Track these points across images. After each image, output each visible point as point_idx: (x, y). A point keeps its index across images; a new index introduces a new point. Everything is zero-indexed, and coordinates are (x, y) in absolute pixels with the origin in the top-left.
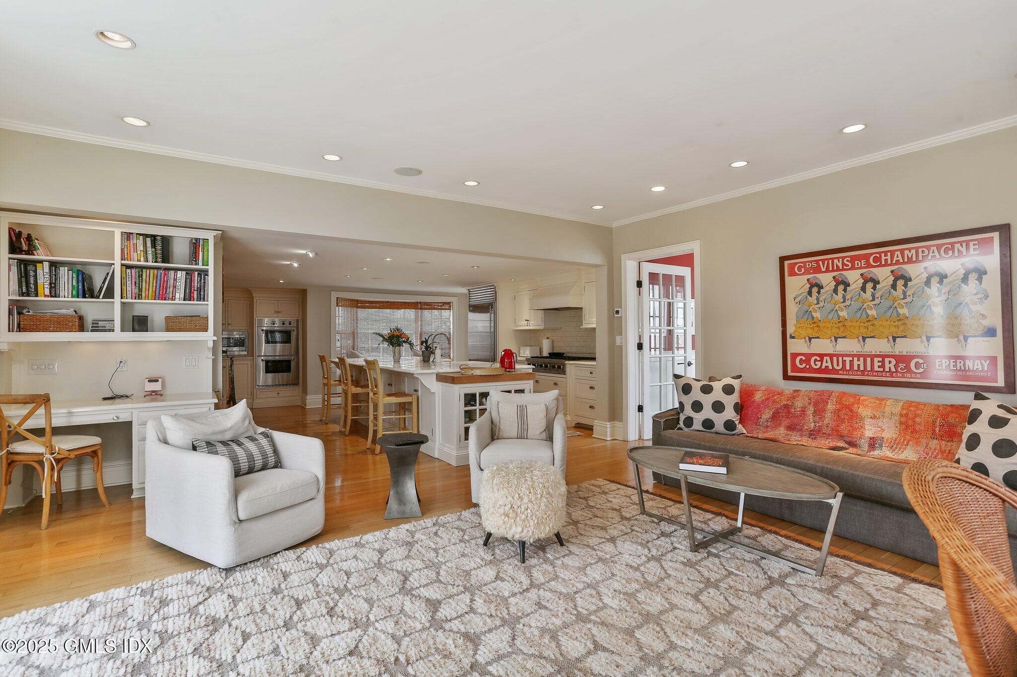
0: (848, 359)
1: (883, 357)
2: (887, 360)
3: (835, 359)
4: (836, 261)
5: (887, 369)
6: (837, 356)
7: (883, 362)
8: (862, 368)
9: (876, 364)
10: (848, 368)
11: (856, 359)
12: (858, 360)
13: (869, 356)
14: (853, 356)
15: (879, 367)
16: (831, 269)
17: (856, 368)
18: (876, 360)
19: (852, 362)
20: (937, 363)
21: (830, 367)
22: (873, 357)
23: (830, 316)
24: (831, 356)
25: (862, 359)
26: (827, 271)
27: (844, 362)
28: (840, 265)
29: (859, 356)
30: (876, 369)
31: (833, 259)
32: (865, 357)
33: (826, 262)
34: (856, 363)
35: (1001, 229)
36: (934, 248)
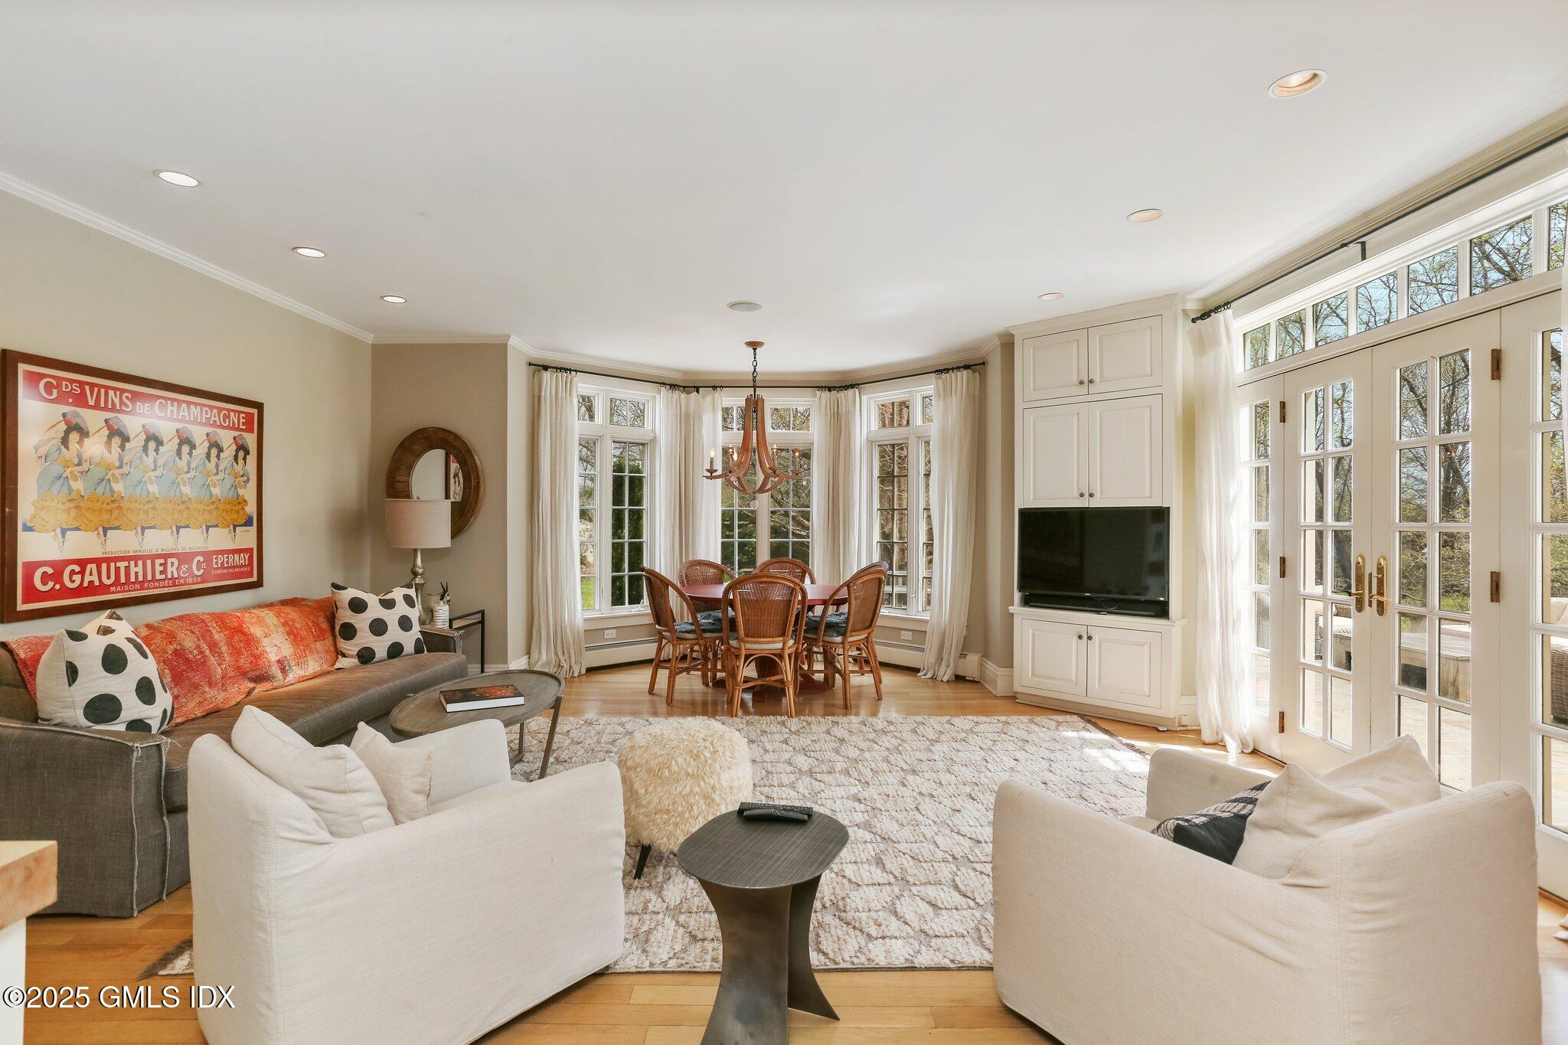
0: (122, 565)
1: (166, 556)
2: (170, 560)
3: (104, 566)
4: (111, 393)
5: (169, 576)
6: (108, 560)
7: (164, 565)
8: (141, 578)
9: (158, 569)
10: (123, 580)
11: (132, 563)
12: (136, 565)
13: (149, 557)
14: (128, 559)
15: (161, 573)
16: (102, 405)
17: (133, 579)
18: (158, 562)
19: (127, 568)
20: (215, 561)
21: (97, 583)
22: (154, 557)
23: (100, 490)
24: (98, 561)
25: (140, 563)
26: (96, 407)
27: (117, 569)
28: (117, 401)
29: (135, 558)
30: (158, 576)
31: (107, 388)
32: (144, 558)
33: (96, 389)
34: (133, 570)
35: (259, 406)
36: (215, 411)
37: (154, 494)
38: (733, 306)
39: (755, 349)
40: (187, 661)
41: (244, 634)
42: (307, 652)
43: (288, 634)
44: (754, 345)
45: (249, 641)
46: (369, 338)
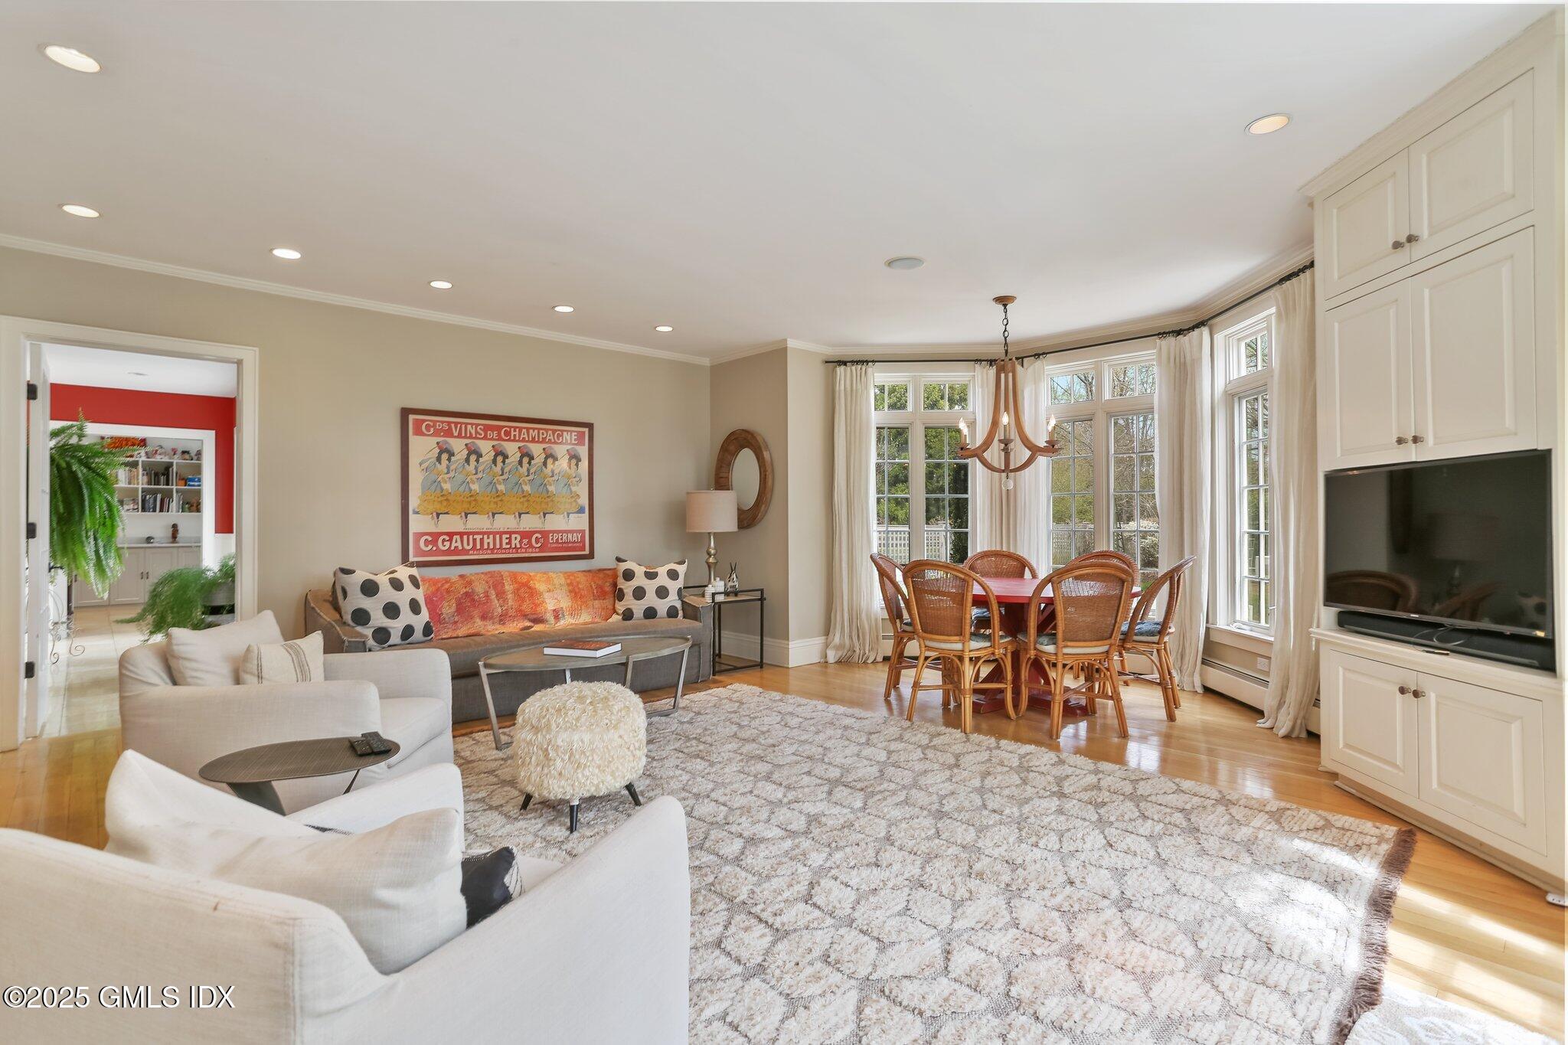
0: (478, 537)
1: (511, 533)
2: (513, 536)
3: (465, 537)
4: (469, 427)
5: (513, 546)
6: (468, 534)
7: (510, 539)
8: (491, 546)
9: (505, 541)
10: (478, 547)
11: (486, 536)
12: (488, 538)
13: (498, 533)
14: (483, 533)
15: (507, 544)
16: (463, 435)
17: (486, 547)
18: (504, 536)
19: (482, 540)
20: (551, 538)
21: (460, 548)
22: (501, 533)
23: (461, 489)
24: (461, 534)
25: (491, 536)
26: (459, 436)
27: (474, 540)
28: (473, 432)
29: (488, 533)
30: (504, 546)
31: (466, 424)
32: (495, 534)
33: (459, 426)
34: (486, 541)
35: (590, 426)
36: (550, 432)
37: (502, 491)
38: (890, 263)
39: (1005, 306)
40: (473, 600)
41: (530, 588)
42: (583, 607)
43: (570, 592)
44: (1004, 301)
45: (533, 593)
46: (706, 362)
